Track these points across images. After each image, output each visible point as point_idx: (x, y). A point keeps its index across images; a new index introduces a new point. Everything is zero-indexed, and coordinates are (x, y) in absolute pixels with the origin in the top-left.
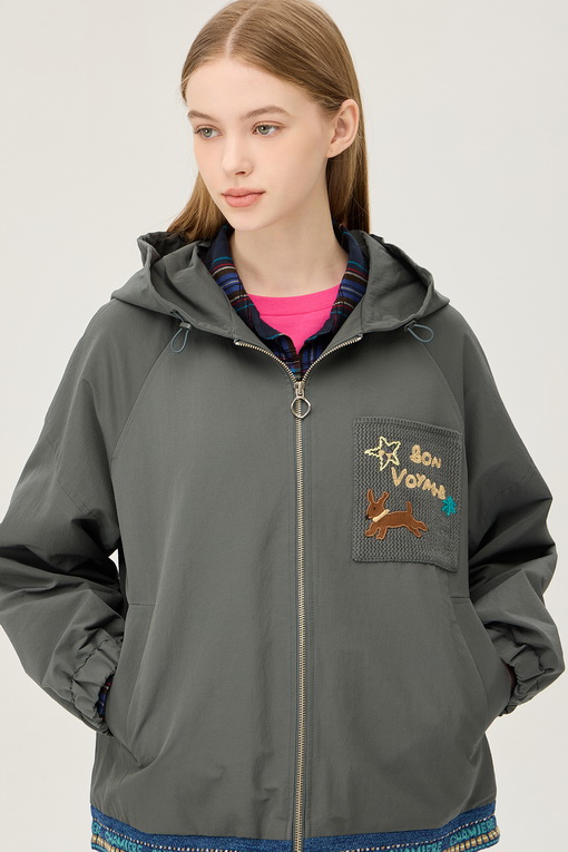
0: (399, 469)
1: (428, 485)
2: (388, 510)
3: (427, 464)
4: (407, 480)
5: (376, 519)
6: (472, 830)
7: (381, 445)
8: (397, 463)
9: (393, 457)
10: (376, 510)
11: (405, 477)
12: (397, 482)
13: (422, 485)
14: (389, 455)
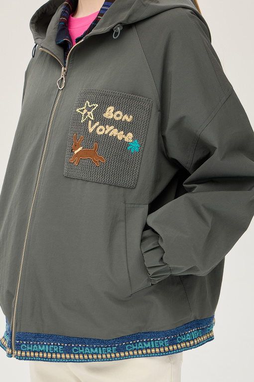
0: (94, 122)
1: (115, 132)
2: (81, 148)
3: (117, 119)
4: (98, 129)
5: (76, 152)
6: (147, 343)
7: (85, 106)
8: (92, 119)
9: (90, 115)
10: (77, 147)
11: (96, 128)
12: (91, 130)
13: (109, 133)
14: (89, 113)
